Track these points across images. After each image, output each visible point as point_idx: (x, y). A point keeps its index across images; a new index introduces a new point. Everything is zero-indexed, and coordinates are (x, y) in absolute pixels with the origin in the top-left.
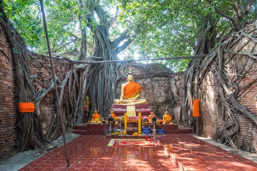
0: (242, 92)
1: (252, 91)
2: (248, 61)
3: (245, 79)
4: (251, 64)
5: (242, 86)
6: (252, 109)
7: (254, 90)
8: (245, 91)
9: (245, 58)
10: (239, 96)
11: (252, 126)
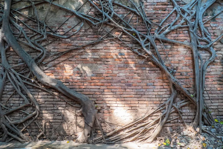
0: (51, 60)
1: (70, 59)
2: (70, 20)
3: (61, 42)
4: (74, 25)
5: (51, 51)
6: (68, 82)
7: (74, 59)
8: (58, 58)
9: (65, 14)
10: (45, 64)
11: (64, 106)
